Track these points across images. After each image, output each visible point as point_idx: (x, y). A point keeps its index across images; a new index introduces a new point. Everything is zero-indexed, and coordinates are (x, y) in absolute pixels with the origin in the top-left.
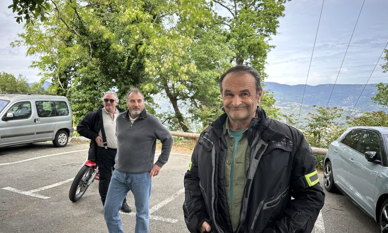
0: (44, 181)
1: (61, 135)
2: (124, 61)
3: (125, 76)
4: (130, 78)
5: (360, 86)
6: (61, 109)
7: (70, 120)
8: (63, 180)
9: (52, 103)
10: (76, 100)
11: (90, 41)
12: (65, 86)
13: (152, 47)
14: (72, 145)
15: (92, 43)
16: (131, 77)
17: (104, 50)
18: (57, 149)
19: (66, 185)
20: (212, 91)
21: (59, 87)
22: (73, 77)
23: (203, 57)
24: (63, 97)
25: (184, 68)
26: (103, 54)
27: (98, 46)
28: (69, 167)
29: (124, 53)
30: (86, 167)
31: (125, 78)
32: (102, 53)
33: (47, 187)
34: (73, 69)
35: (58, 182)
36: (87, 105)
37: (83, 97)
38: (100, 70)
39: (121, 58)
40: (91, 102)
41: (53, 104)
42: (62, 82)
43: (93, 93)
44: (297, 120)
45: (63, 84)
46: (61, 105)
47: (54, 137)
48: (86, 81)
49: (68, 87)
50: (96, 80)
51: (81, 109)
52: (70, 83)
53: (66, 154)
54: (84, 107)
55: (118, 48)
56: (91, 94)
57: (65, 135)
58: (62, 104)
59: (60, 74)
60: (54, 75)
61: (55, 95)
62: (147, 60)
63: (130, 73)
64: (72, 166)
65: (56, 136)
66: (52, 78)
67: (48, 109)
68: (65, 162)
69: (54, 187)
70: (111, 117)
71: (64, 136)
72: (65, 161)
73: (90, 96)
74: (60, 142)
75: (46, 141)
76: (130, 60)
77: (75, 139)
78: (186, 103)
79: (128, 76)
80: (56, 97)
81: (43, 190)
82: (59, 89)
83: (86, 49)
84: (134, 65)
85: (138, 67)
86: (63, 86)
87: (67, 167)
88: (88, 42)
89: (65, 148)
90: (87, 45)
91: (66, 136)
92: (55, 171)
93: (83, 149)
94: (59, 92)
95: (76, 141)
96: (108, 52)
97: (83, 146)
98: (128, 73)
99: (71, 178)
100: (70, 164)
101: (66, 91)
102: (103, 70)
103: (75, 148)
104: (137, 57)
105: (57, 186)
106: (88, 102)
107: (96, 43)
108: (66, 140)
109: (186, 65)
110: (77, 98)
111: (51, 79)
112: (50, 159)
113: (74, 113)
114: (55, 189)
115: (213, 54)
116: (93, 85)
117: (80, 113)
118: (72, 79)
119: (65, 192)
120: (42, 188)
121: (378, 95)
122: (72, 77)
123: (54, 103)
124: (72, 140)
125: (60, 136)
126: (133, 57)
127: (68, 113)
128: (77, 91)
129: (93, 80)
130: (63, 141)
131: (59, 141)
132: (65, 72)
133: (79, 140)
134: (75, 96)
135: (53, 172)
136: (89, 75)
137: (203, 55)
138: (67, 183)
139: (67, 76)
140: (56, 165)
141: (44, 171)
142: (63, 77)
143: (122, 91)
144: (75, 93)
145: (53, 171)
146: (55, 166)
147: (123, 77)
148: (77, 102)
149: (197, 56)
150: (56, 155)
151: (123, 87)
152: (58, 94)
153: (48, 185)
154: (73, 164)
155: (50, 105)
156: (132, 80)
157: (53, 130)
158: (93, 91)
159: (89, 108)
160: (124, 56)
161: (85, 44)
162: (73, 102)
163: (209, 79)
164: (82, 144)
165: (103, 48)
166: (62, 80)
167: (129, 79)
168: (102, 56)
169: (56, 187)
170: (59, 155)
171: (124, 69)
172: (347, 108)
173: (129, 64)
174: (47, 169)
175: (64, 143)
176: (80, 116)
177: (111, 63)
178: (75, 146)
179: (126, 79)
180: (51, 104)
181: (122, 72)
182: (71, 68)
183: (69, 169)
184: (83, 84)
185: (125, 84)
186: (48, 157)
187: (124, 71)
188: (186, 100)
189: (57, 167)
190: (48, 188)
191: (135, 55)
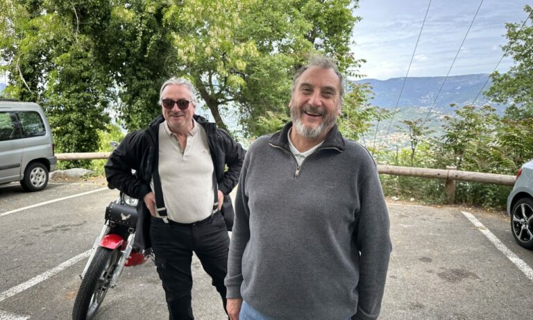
0: (11, 274)
1: (35, 171)
2: (136, 39)
3: (138, 65)
4: (146, 69)
5: (441, 78)
6: (30, 126)
7: (48, 144)
8: (50, 267)
9: (14, 114)
10: (54, 108)
11: (73, 4)
12: (34, 87)
13: (189, 10)
14: (56, 186)
15: (77, 7)
16: (148, 67)
17: (99, 21)
18: (31, 196)
19: (58, 279)
20: (283, 87)
21: (22, 88)
22: (46, 71)
23: (265, 31)
24: (32, 103)
25: (239, 48)
26: (98, 28)
27: (88, 12)
28: (59, 233)
29: (135, 24)
30: (106, 252)
31: (137, 68)
32: (96, 26)
33: (20, 288)
34: (44, 58)
35: (40, 272)
36: (73, 116)
37: (66, 104)
38: (95, 56)
39: (129, 34)
40: (80, 111)
41: (15, 117)
42: (27, 80)
43: (82, 96)
44: (427, 128)
45: (30, 83)
46: (28, 118)
47: (23, 175)
48: (68, 78)
49: (38, 87)
50: (86, 74)
51: (64, 123)
52: (41, 82)
53: (48, 205)
54: (69, 120)
55: (125, 15)
56: (79, 99)
57: (42, 169)
58: (31, 117)
59: (23, 65)
60: (13, 68)
61: (17, 101)
62: (175, 36)
63: (146, 60)
64: (64, 230)
65: (25, 173)
66: (9, 72)
67: (8, 126)
68: (49, 222)
69: (35, 287)
70: (179, 145)
71: (41, 171)
72: (49, 220)
73: (77, 102)
74: (35, 183)
75: (8, 183)
76: (147, 37)
77: (60, 173)
78: (227, 109)
79: (143, 66)
80: (20, 105)
81: (10, 298)
82: (22, 91)
83: (68, 19)
84: (152, 45)
85: (158, 48)
86: (29, 86)
87: (53, 233)
88: (71, 4)
89: (45, 192)
90: (69, 11)
91: (43, 172)
92: (31, 244)
93: (77, 193)
94: (23, 97)
95: (61, 177)
96: (106, 24)
97: (76, 186)
98: (141, 60)
99: (66, 260)
100: (58, 227)
101: (36, 95)
102: (99, 55)
103: (63, 191)
104: (157, 32)
105: (41, 283)
106: (74, 111)
107: (83, 8)
108: (45, 179)
109: (243, 44)
110: (56, 106)
111: (6, 76)
112: (19, 218)
113: (54, 130)
114: (36, 291)
115: (281, 27)
116: (80, 83)
117: (62, 129)
118: (44, 75)
119: (59, 296)
120: (7, 291)
121: (493, 89)
122: (43, 71)
123: (17, 114)
124: (54, 175)
125: (32, 173)
126: (150, 31)
127: (44, 130)
128: (55, 95)
129: (80, 75)
130: (40, 181)
131: (32, 180)
132: (32, 63)
133: (66, 176)
134: (52, 103)
135: (27, 248)
136: (73, 66)
137: (265, 28)
138: (60, 272)
139: (34, 69)
140: (31, 231)
141: (10, 248)
142: (28, 71)
143: (134, 91)
144: (51, 98)
145: (27, 245)
146: (31, 233)
147: (134, 67)
148: (56, 113)
149: (254, 30)
150: (29, 209)
151: (136, 84)
152: (22, 99)
153: (20, 282)
154: (64, 226)
155: (10, 119)
156: (149, 71)
157: (19, 162)
158: (81, 94)
159: (77, 121)
160: (135, 29)
161: (66, 8)
162: (49, 112)
163: (277, 67)
164: (72, 182)
165: (97, 16)
166: (27, 77)
167: (144, 70)
168: (96, 32)
169: (37, 284)
170: (35, 208)
171: (136, 53)
172: (426, 108)
173: (145, 44)
174: (15, 243)
175: (42, 184)
176: (64, 135)
177: (112, 44)
178: (62, 187)
179: (140, 70)
180: (12, 117)
181: (132, 59)
182: (40, 56)
183: (58, 238)
184: (64, 83)
185: (139, 79)
186: (15, 213)
187: (136, 57)
188: (227, 104)
189: (35, 235)
190: (21, 290)
191: (154, 28)
